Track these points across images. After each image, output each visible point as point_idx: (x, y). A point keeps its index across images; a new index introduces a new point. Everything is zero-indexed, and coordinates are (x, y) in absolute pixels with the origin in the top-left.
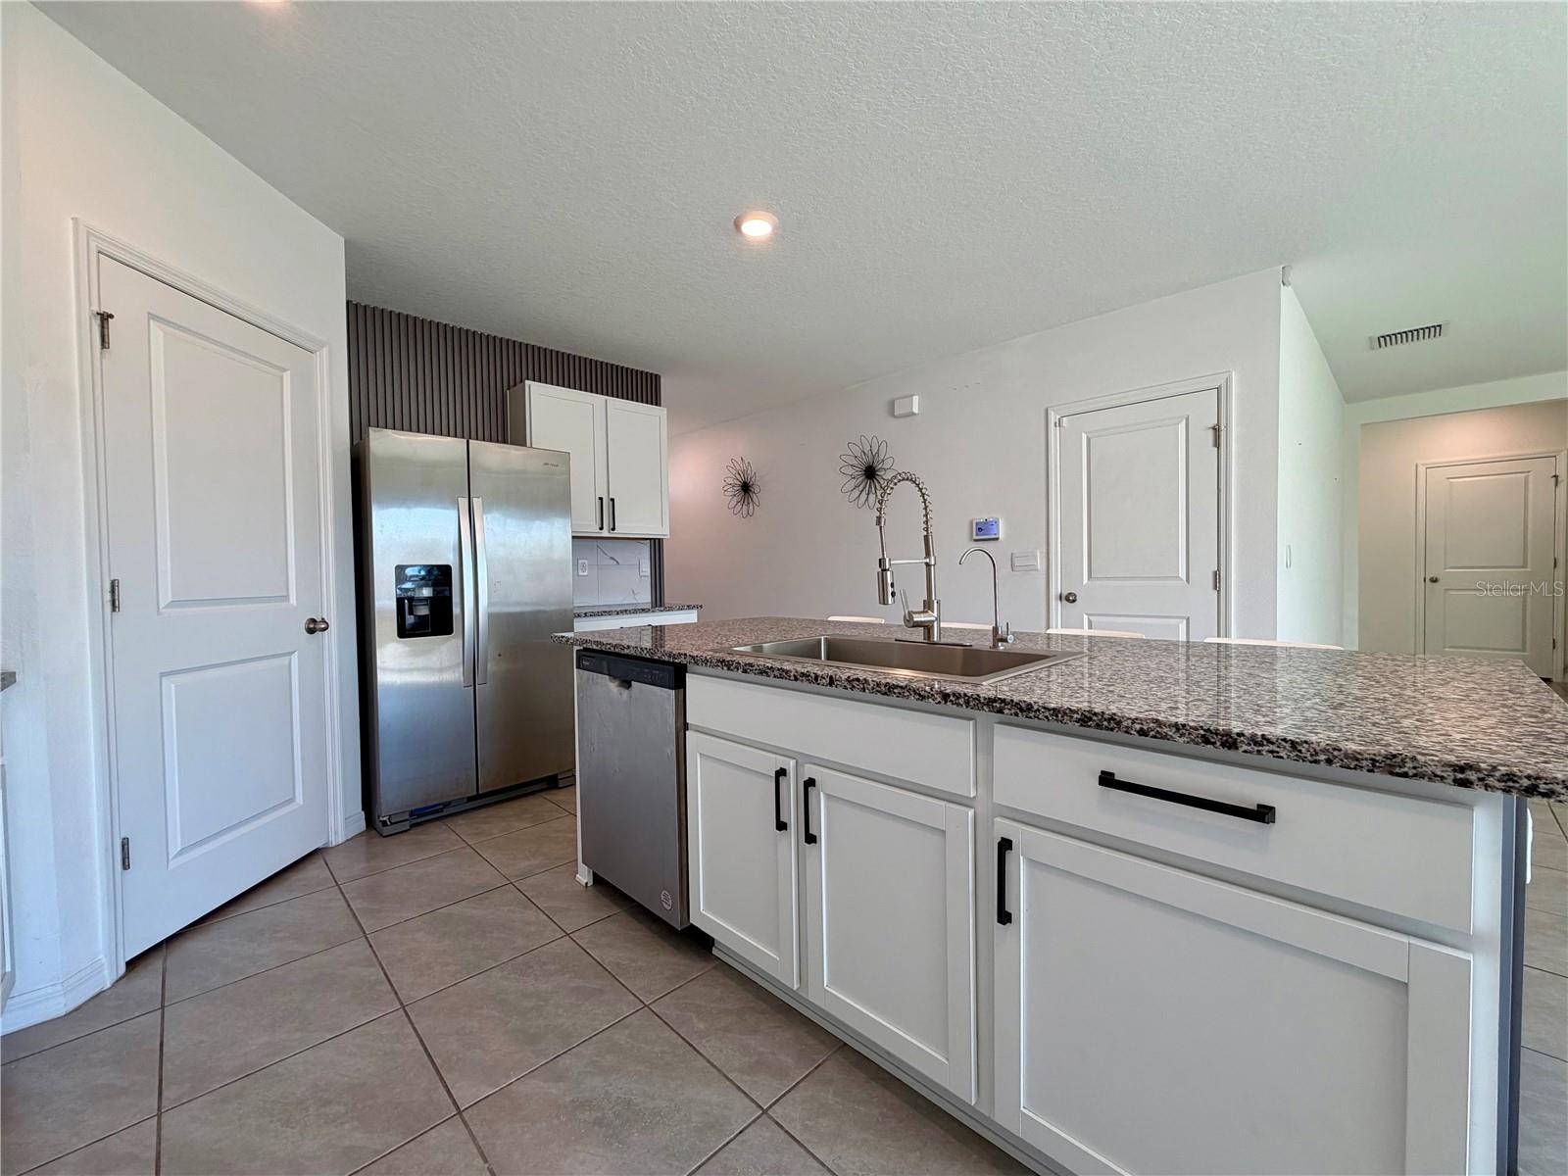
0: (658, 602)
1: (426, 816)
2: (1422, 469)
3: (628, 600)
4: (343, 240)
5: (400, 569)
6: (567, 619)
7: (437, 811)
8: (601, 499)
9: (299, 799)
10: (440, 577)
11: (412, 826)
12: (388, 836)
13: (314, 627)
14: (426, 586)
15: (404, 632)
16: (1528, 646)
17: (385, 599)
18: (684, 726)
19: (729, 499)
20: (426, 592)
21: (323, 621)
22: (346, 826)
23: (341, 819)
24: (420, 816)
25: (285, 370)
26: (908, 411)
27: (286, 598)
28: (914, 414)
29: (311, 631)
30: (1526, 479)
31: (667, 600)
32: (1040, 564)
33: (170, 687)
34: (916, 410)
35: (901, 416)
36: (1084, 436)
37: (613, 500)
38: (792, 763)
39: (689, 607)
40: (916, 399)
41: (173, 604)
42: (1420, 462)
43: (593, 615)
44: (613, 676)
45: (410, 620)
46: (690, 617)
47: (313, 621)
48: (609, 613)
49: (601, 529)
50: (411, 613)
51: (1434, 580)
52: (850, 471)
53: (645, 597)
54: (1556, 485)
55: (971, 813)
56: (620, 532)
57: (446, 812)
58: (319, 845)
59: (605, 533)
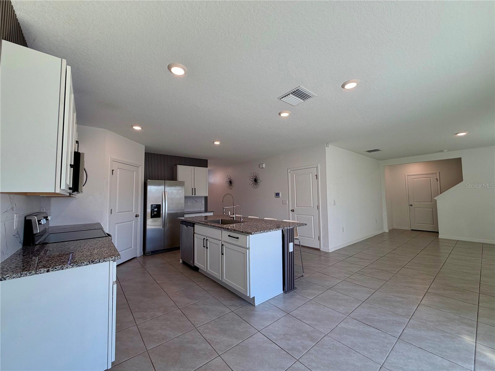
0: (206, 211)
1: (154, 253)
2: (406, 176)
3: (199, 210)
4: (144, 146)
5: (152, 205)
6: (183, 214)
7: (157, 252)
8: (192, 188)
9: (133, 247)
10: (159, 207)
11: (152, 255)
12: (147, 256)
13: (137, 216)
14: (156, 208)
15: (152, 217)
16: (434, 223)
17: (149, 210)
18: (194, 233)
19: (227, 185)
20: (156, 209)
21: (138, 215)
22: (140, 253)
23: (139, 252)
24: (153, 253)
25: (134, 171)
26: (262, 167)
27: (132, 211)
28: (264, 168)
29: (136, 217)
30: (430, 179)
31: (208, 210)
32: (287, 203)
33: (117, 226)
34: (264, 167)
35: (261, 168)
36: (295, 175)
37: (195, 189)
38: (206, 237)
39: (211, 212)
40: (264, 165)
41: (118, 212)
42: (406, 174)
43: (189, 214)
44: (185, 225)
45: (153, 214)
46: (212, 214)
47: (136, 215)
48: (193, 213)
49: (192, 195)
50: (153, 213)
51: (411, 205)
52: (251, 180)
53: (203, 209)
54: (437, 181)
55: (221, 242)
56: (197, 195)
57: (158, 252)
58: (135, 256)
59: (193, 196)
